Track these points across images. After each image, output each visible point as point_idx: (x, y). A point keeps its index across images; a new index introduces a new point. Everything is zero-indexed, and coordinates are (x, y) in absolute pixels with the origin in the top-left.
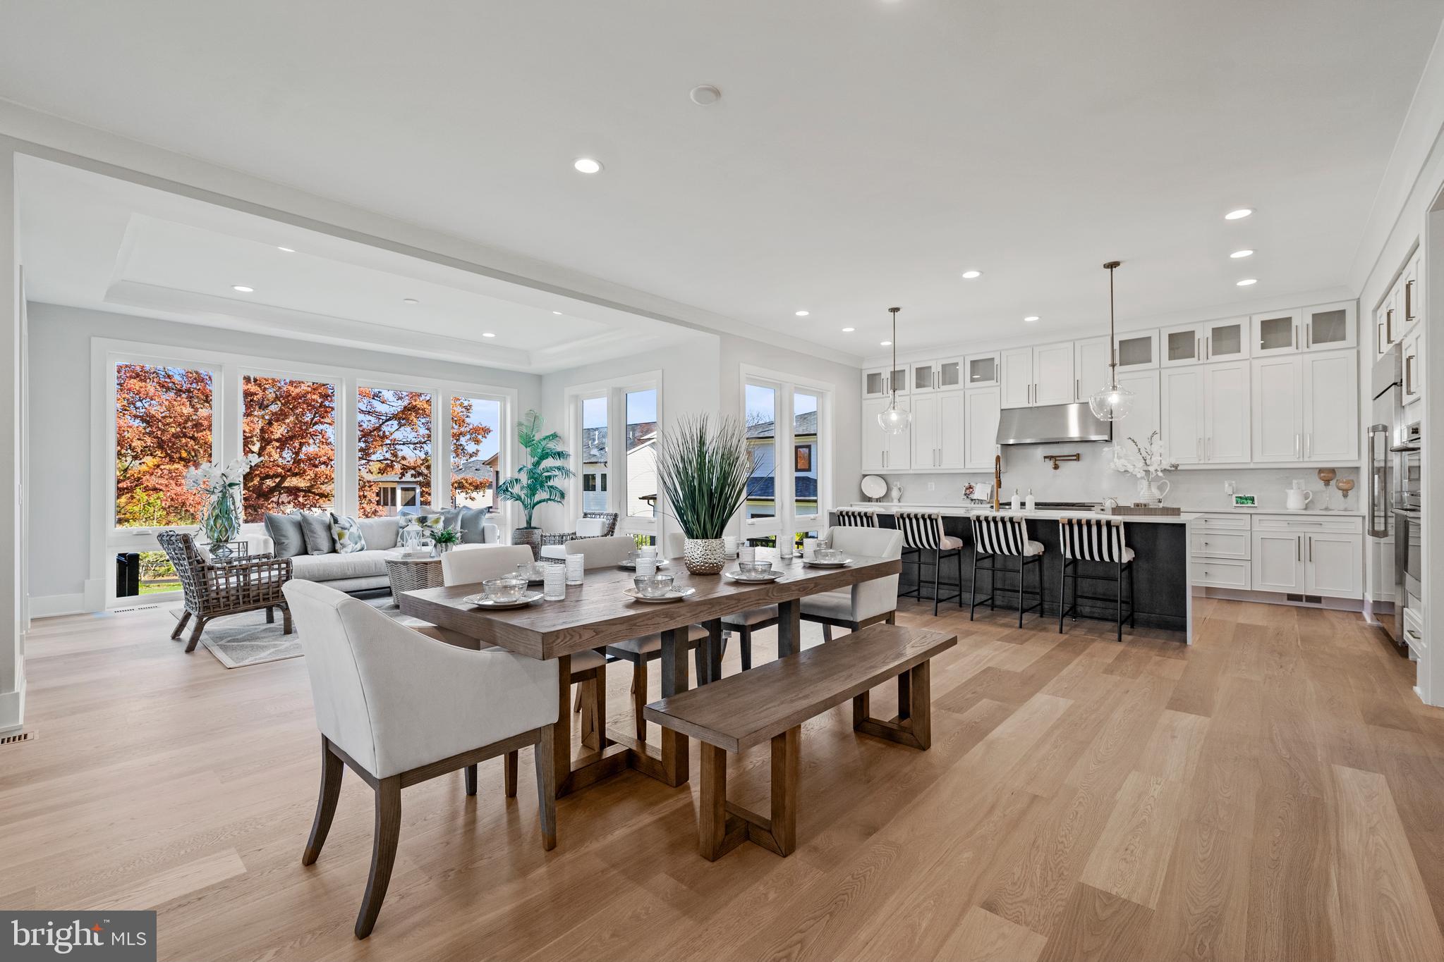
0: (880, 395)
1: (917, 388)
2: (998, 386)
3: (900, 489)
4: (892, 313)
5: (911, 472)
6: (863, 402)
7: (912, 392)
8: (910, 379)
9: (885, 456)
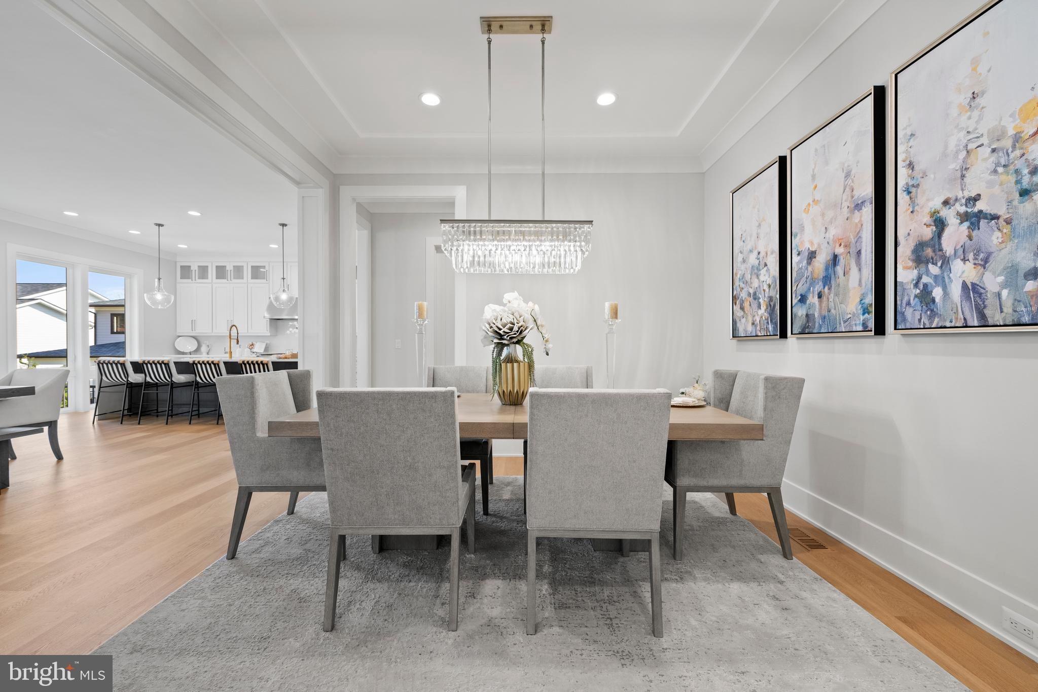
0: (190, 281)
1: (216, 279)
2: (267, 283)
3: (208, 346)
4: (158, 227)
5: (213, 334)
6: (178, 285)
7: (213, 282)
8: (212, 272)
9: (193, 324)
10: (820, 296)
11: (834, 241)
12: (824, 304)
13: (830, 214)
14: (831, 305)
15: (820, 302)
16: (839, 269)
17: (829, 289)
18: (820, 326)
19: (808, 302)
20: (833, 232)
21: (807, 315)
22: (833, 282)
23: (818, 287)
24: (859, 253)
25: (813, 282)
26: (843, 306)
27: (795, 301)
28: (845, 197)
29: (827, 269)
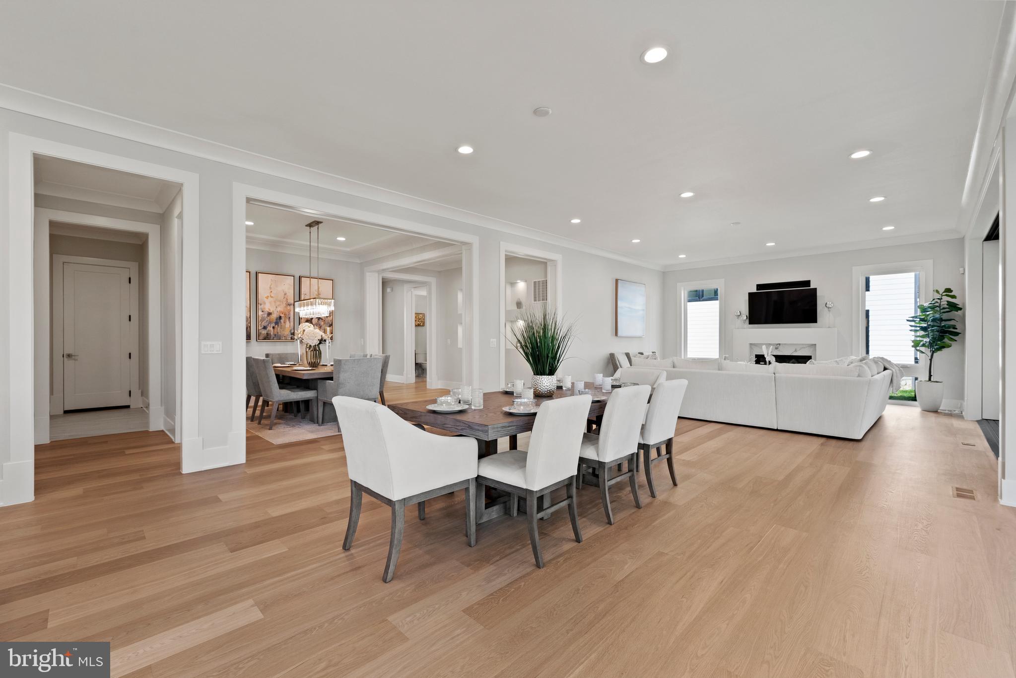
10: (273, 328)
11: (280, 312)
12: (276, 331)
13: (278, 303)
14: (279, 331)
15: (274, 330)
16: (282, 321)
17: (278, 326)
18: (274, 338)
19: (268, 329)
20: (279, 309)
21: (267, 333)
22: (279, 324)
23: (273, 325)
24: (290, 318)
25: (270, 322)
26: (284, 332)
27: (260, 328)
28: (284, 300)
29: (277, 319)
